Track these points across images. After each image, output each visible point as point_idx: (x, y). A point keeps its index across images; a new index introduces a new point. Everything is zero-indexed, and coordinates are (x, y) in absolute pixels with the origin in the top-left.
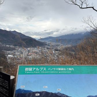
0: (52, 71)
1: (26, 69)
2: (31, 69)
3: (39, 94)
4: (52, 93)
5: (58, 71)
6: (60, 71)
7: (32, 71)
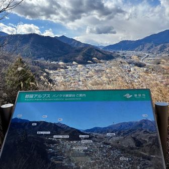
0: (57, 98)
1: (27, 96)
2: (31, 96)
3: (36, 124)
4: (51, 124)
5: (65, 98)
6: (67, 98)
7: (33, 98)
